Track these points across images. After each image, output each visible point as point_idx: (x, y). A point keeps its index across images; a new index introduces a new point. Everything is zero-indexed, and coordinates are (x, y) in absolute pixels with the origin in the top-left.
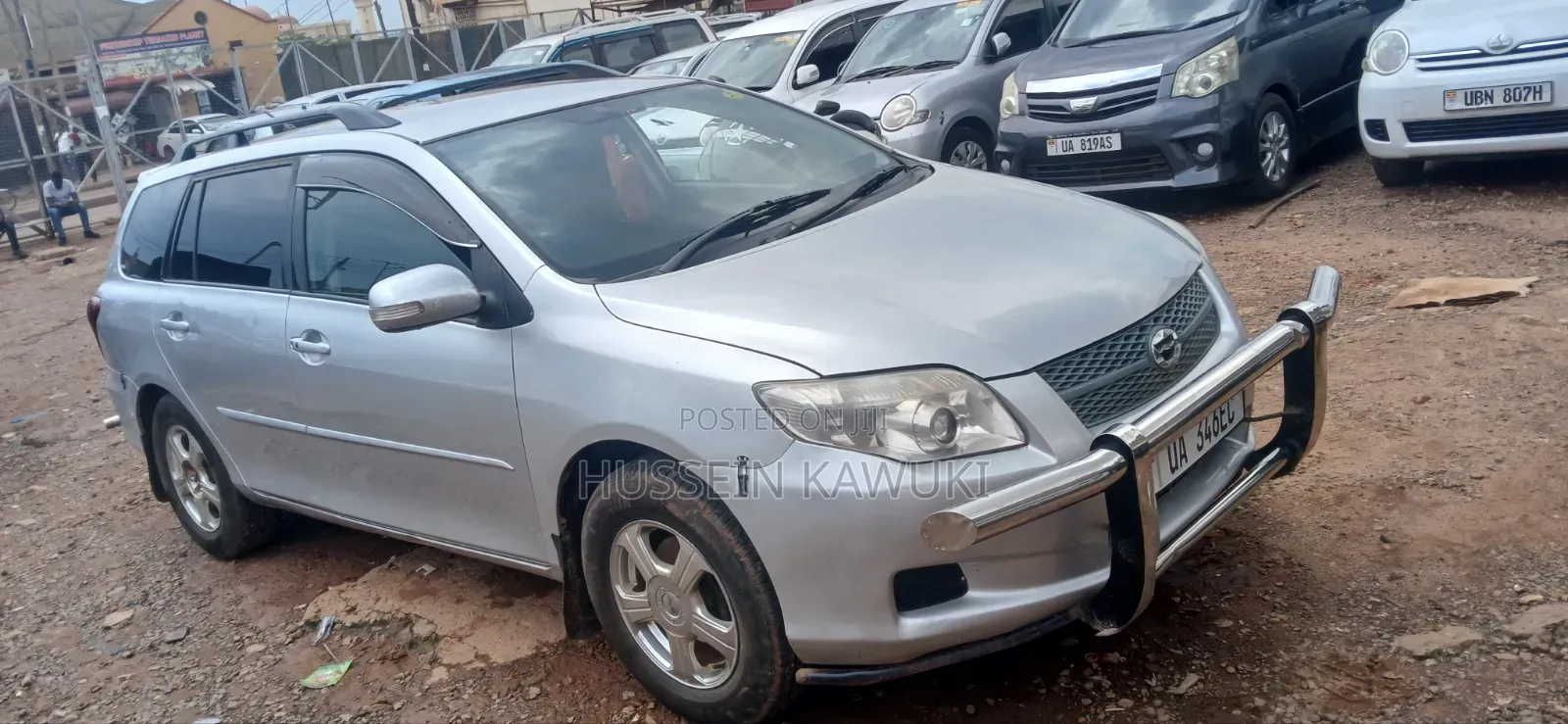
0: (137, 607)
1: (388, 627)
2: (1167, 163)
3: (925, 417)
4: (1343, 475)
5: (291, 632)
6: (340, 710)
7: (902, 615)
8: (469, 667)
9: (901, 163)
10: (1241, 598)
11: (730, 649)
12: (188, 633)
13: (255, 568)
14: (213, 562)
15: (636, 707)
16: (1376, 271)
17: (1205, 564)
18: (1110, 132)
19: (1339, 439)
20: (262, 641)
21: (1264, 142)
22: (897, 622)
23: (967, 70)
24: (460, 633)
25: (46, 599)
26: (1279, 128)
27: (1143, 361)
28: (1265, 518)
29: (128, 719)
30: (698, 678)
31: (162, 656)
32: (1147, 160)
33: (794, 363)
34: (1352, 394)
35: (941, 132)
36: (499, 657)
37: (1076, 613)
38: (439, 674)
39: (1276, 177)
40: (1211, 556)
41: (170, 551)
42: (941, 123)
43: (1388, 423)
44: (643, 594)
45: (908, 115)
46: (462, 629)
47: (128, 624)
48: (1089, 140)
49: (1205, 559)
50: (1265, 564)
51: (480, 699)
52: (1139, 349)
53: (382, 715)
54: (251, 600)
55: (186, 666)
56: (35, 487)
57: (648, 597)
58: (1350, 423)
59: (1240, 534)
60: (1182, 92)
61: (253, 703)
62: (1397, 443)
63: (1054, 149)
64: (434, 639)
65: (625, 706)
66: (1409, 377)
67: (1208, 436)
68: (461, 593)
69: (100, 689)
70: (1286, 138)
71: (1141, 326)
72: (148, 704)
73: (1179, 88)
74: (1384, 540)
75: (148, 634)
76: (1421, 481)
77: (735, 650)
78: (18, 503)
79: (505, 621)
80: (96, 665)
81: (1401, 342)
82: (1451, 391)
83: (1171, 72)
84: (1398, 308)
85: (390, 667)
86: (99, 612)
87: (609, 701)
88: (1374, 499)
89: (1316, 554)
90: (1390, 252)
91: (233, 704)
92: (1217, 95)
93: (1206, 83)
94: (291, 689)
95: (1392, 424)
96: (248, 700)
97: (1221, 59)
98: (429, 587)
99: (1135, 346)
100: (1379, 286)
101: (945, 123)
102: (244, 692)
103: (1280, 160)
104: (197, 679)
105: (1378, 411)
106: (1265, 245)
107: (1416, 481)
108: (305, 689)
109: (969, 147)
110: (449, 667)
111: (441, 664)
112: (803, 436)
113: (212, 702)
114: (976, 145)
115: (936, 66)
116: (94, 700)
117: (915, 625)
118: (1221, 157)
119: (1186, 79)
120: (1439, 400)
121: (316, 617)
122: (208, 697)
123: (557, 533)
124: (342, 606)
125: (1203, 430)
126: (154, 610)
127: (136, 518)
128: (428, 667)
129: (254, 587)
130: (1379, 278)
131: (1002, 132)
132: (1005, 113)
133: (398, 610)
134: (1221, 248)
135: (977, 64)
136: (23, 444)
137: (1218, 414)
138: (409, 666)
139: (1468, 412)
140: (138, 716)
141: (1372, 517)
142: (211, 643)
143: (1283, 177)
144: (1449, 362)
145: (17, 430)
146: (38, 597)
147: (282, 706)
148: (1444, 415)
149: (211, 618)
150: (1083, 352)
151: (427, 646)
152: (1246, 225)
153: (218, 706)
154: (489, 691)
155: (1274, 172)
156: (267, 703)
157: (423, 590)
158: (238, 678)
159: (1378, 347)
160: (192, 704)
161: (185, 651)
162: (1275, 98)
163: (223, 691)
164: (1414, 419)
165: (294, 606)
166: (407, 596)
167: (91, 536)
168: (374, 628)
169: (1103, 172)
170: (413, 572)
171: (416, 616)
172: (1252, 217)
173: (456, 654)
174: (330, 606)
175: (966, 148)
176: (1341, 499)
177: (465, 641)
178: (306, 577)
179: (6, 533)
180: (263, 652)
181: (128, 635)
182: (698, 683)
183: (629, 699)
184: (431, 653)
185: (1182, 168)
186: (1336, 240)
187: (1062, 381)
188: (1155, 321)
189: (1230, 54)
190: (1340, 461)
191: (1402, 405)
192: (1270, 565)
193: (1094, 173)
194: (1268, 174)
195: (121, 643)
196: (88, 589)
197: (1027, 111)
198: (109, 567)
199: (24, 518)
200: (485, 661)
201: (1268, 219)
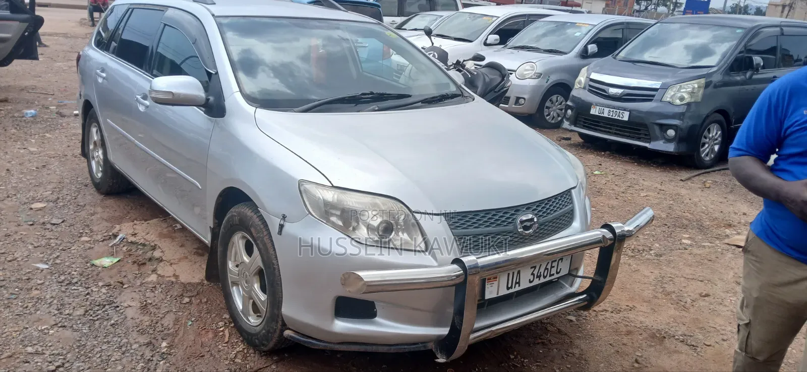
0: (51, 203)
1: (146, 248)
2: (649, 135)
3: (376, 222)
4: (638, 320)
5: (104, 236)
6: (101, 280)
7: (336, 318)
8: (168, 279)
9: (462, 93)
10: (544, 366)
11: (263, 309)
12: (63, 222)
13: (110, 202)
14: (96, 193)
15: (226, 323)
16: (731, 222)
17: (538, 344)
18: (625, 110)
19: (649, 302)
20: (91, 237)
21: (706, 138)
22: (332, 321)
23: (570, 58)
24: (172, 261)
25: (17, 187)
26: (717, 133)
27: (510, 227)
28: (584, 330)
29: (11, 253)
30: (250, 318)
31: (45, 229)
32: (639, 130)
33: (323, 175)
34: (670, 281)
35: (545, 86)
36: (184, 278)
37: (431, 346)
38: (153, 278)
39: (708, 159)
40: (543, 341)
41: (82, 182)
42: (547, 82)
43: (679, 302)
44: (237, 269)
45: (531, 73)
46: (175, 259)
47: (41, 210)
48: (613, 111)
49: (540, 341)
50: (567, 354)
51: (162, 295)
52: (510, 220)
53: (116, 289)
54: (98, 216)
55: (51, 237)
56: (48, 135)
57: (238, 271)
58: (659, 295)
59: (566, 334)
60: (668, 99)
61: (67, 264)
62: (678, 313)
63: (594, 111)
64: (160, 260)
65: (221, 321)
66: (707, 282)
67: (539, 277)
68: (185, 243)
69: (10, 235)
70: (720, 139)
71: (517, 209)
72: (24, 249)
73: (667, 97)
74: (637, 361)
75: (46, 217)
76: (676, 337)
77: (265, 310)
78: (36, 139)
79: (195, 262)
80: (16, 224)
81: (714, 262)
82: (723, 295)
83: (665, 88)
84: (728, 244)
85: (136, 267)
86: (34, 200)
87: (216, 316)
88: (646, 338)
89: (597, 357)
90: (745, 214)
91: (58, 261)
92: (686, 107)
93: (682, 99)
94: (87, 263)
95: (682, 303)
96: (66, 262)
97: (694, 88)
98: (174, 235)
99: (508, 218)
100: (727, 230)
101: (549, 82)
102: (67, 257)
103: (712, 150)
104: (52, 245)
105: (678, 294)
106: (683, 192)
107: (674, 336)
108: (93, 265)
109: (559, 98)
110: (159, 275)
111: (156, 274)
112: (313, 214)
113: (51, 257)
114: (563, 98)
115: (555, 52)
116: (3, 240)
117: (342, 326)
118: (680, 139)
119: (673, 93)
120: (714, 298)
121: (117, 233)
122: (51, 255)
123: (212, 227)
124: (131, 231)
125: (536, 273)
126: (56, 207)
127: (78, 162)
128: (150, 272)
129: (104, 210)
130: (730, 226)
131: (573, 95)
132: (577, 86)
133: (153, 241)
134: (660, 186)
135: (576, 57)
136: (57, 113)
137: (549, 267)
138: (143, 269)
139: (725, 309)
140: (16, 254)
141: (639, 347)
142: (69, 230)
143: (711, 160)
144: (732, 280)
145: (58, 106)
146: (14, 185)
147: (78, 269)
148: (712, 307)
149: (77, 219)
150: (476, 213)
151: (155, 263)
152: (679, 178)
153: (52, 261)
154: (168, 293)
155: (707, 155)
156: (73, 266)
157: (170, 236)
158: (69, 250)
159: (701, 261)
160: (42, 255)
161: (56, 230)
162: (720, 117)
163: (58, 254)
164: (694, 304)
165: (115, 225)
166: (161, 236)
167: (55, 165)
168: (139, 247)
169: (616, 130)
170: (171, 226)
171: (159, 247)
172: (685, 174)
173: (166, 270)
174: (125, 230)
175: (557, 98)
176: (629, 333)
177: (173, 266)
178: (128, 212)
179: (21, 151)
180: (87, 242)
181: (38, 215)
182: (249, 321)
183: (225, 318)
184: (155, 266)
185: (656, 139)
186: (721, 200)
187: (458, 225)
188: (526, 209)
189: (699, 87)
190: (641, 313)
191: (692, 295)
192: (570, 355)
193: (611, 129)
194: (703, 156)
195: (32, 217)
196: (36, 188)
197: (587, 87)
198: (52, 181)
199: (34, 147)
200: (176, 278)
201: (693, 179)
